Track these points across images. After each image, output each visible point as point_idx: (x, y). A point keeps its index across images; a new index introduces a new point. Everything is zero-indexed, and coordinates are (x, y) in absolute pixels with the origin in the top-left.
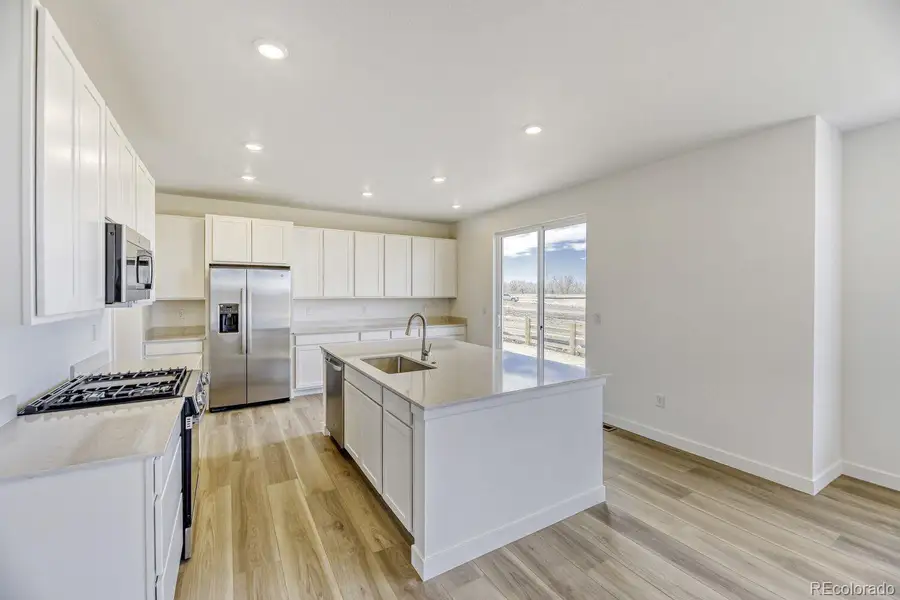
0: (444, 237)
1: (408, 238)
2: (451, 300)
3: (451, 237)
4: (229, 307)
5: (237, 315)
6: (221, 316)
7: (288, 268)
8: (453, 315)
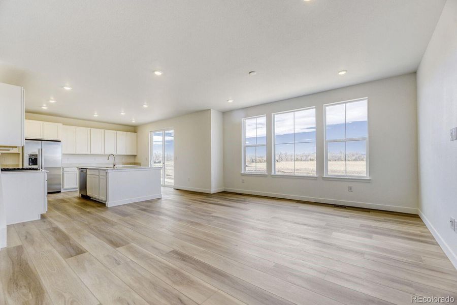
0: (132, 132)
1: (115, 132)
2: (135, 156)
3: (135, 132)
4: (33, 155)
5: (37, 159)
6: (29, 159)
7: (60, 141)
8: (136, 162)
